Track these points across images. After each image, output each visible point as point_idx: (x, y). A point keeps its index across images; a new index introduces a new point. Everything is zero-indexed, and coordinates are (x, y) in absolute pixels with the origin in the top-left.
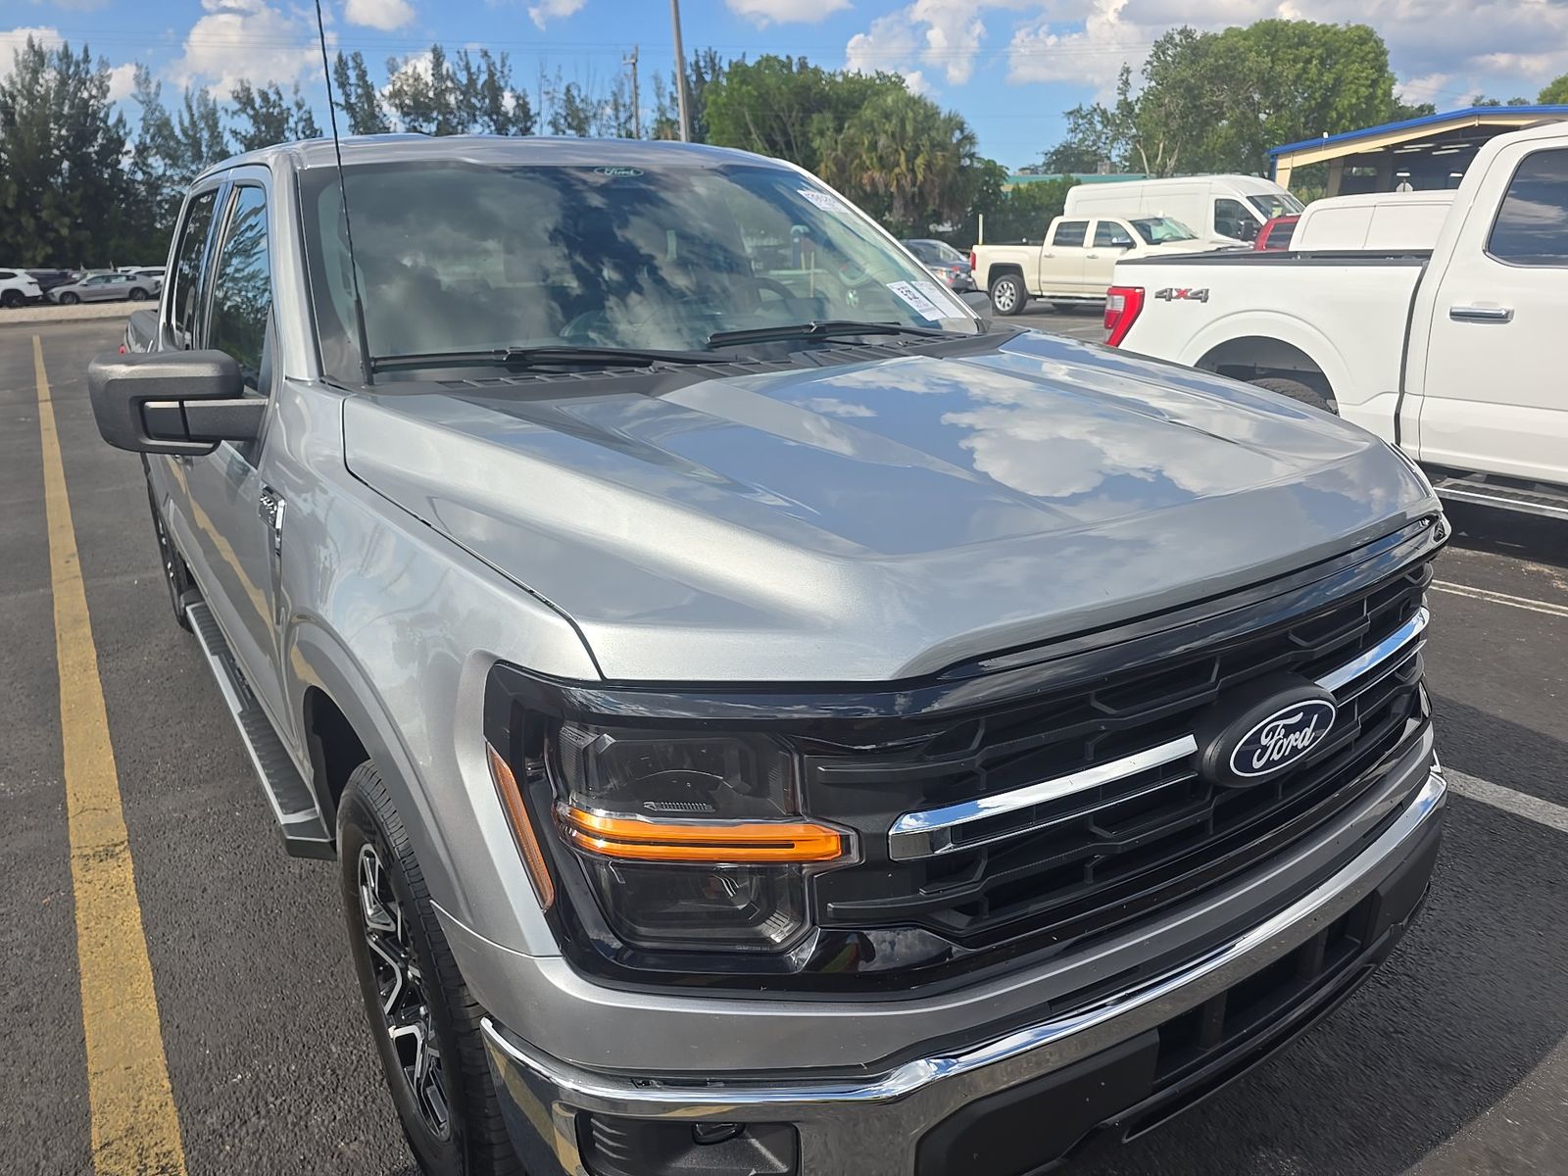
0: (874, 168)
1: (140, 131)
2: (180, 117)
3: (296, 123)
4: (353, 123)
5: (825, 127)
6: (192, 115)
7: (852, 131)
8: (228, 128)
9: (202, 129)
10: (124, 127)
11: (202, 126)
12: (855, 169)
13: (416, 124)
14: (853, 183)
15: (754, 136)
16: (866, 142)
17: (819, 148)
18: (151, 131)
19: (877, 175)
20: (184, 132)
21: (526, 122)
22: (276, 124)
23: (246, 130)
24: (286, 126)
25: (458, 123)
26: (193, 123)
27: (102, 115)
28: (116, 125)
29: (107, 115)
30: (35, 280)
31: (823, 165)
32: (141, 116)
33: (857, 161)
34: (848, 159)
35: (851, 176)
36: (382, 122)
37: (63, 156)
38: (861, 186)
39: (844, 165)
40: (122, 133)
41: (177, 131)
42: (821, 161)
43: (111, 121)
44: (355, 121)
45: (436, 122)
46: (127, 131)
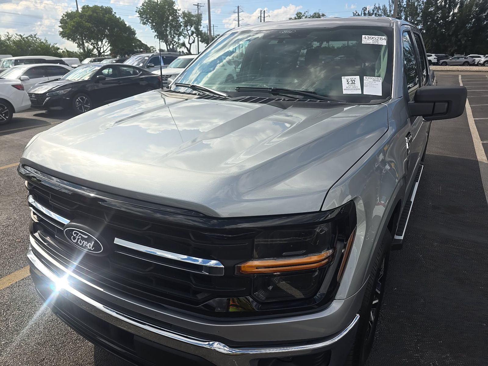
30: (437, 57)
37: (474, 17)
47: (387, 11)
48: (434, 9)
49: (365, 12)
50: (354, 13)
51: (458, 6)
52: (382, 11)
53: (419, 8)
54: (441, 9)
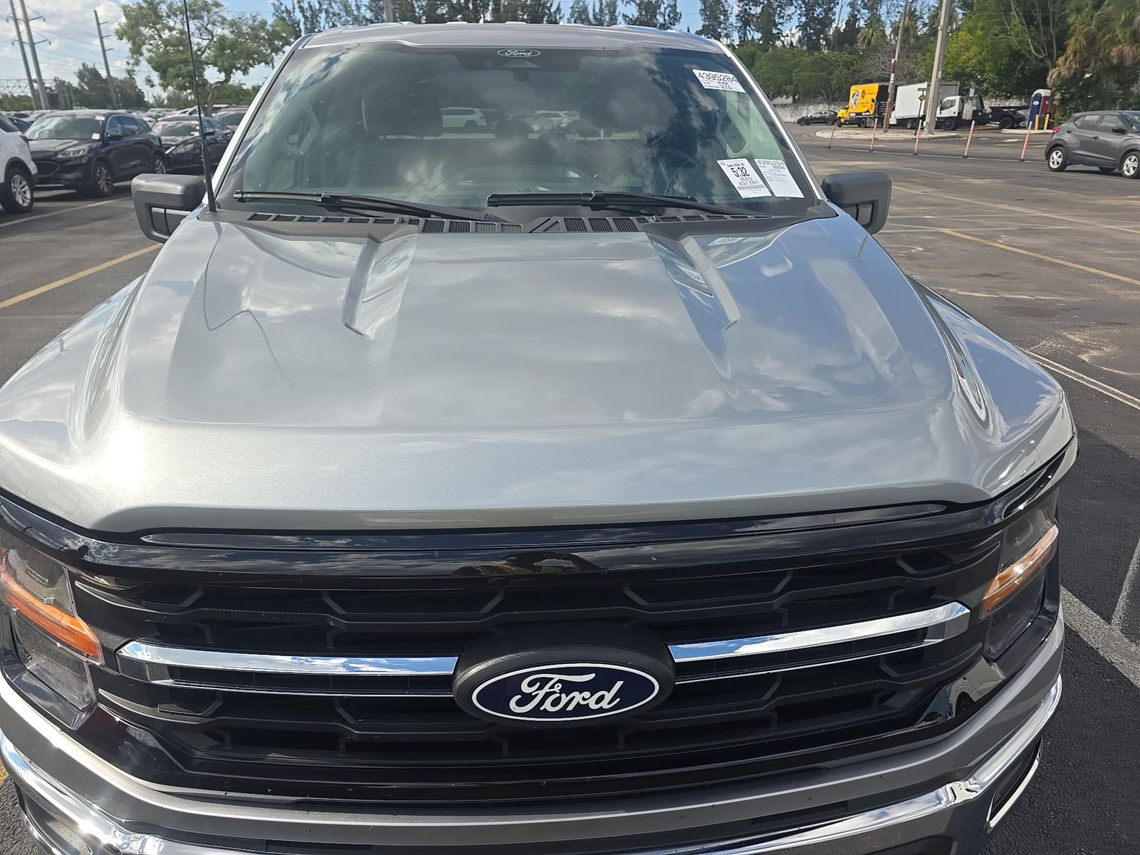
0: (1125, 42)
1: (569, 16)
2: (594, 6)
3: (665, 9)
4: (703, 8)
5: (1084, 4)
6: (602, 4)
7: (1111, 8)
8: (621, 13)
9: (606, 14)
10: (560, 13)
11: (607, 12)
12: (1106, 41)
13: (747, 7)
14: (1101, 56)
15: (1013, 13)
16: (1123, 17)
17: (1074, 23)
18: (576, 15)
19: (1127, 49)
20: (595, 16)
21: (830, 3)
22: (652, 10)
23: (633, 15)
24: (658, 11)
25: (778, 6)
26: (601, 10)
27: (549, 5)
28: (555, 12)
29: (551, 5)
31: (1073, 40)
32: (571, 5)
33: (1110, 35)
34: (1100, 34)
35: (1100, 49)
36: (723, 6)
38: (1108, 58)
39: (1094, 38)
40: (558, 17)
41: (591, 16)
42: (1072, 35)
43: (553, 10)
44: (705, 6)
45: (761, 6)
46: (561, 15)
47: (350, 6)
48: (447, 9)
49: (302, 5)
50: (275, 5)
51: (490, 8)
52: (340, 5)
53: (416, 6)
54: (460, 12)
